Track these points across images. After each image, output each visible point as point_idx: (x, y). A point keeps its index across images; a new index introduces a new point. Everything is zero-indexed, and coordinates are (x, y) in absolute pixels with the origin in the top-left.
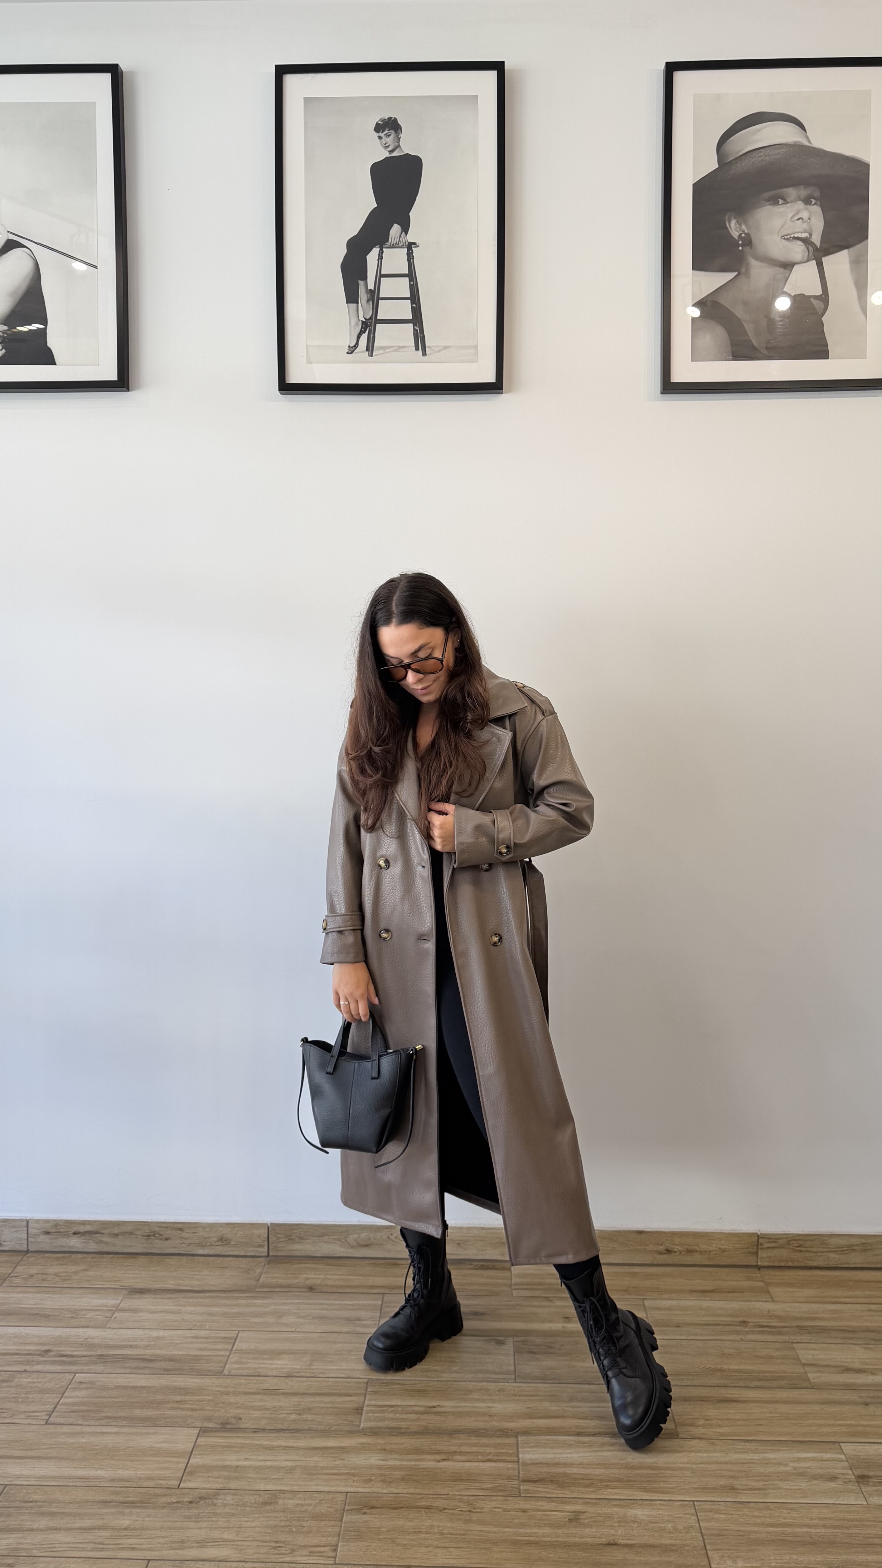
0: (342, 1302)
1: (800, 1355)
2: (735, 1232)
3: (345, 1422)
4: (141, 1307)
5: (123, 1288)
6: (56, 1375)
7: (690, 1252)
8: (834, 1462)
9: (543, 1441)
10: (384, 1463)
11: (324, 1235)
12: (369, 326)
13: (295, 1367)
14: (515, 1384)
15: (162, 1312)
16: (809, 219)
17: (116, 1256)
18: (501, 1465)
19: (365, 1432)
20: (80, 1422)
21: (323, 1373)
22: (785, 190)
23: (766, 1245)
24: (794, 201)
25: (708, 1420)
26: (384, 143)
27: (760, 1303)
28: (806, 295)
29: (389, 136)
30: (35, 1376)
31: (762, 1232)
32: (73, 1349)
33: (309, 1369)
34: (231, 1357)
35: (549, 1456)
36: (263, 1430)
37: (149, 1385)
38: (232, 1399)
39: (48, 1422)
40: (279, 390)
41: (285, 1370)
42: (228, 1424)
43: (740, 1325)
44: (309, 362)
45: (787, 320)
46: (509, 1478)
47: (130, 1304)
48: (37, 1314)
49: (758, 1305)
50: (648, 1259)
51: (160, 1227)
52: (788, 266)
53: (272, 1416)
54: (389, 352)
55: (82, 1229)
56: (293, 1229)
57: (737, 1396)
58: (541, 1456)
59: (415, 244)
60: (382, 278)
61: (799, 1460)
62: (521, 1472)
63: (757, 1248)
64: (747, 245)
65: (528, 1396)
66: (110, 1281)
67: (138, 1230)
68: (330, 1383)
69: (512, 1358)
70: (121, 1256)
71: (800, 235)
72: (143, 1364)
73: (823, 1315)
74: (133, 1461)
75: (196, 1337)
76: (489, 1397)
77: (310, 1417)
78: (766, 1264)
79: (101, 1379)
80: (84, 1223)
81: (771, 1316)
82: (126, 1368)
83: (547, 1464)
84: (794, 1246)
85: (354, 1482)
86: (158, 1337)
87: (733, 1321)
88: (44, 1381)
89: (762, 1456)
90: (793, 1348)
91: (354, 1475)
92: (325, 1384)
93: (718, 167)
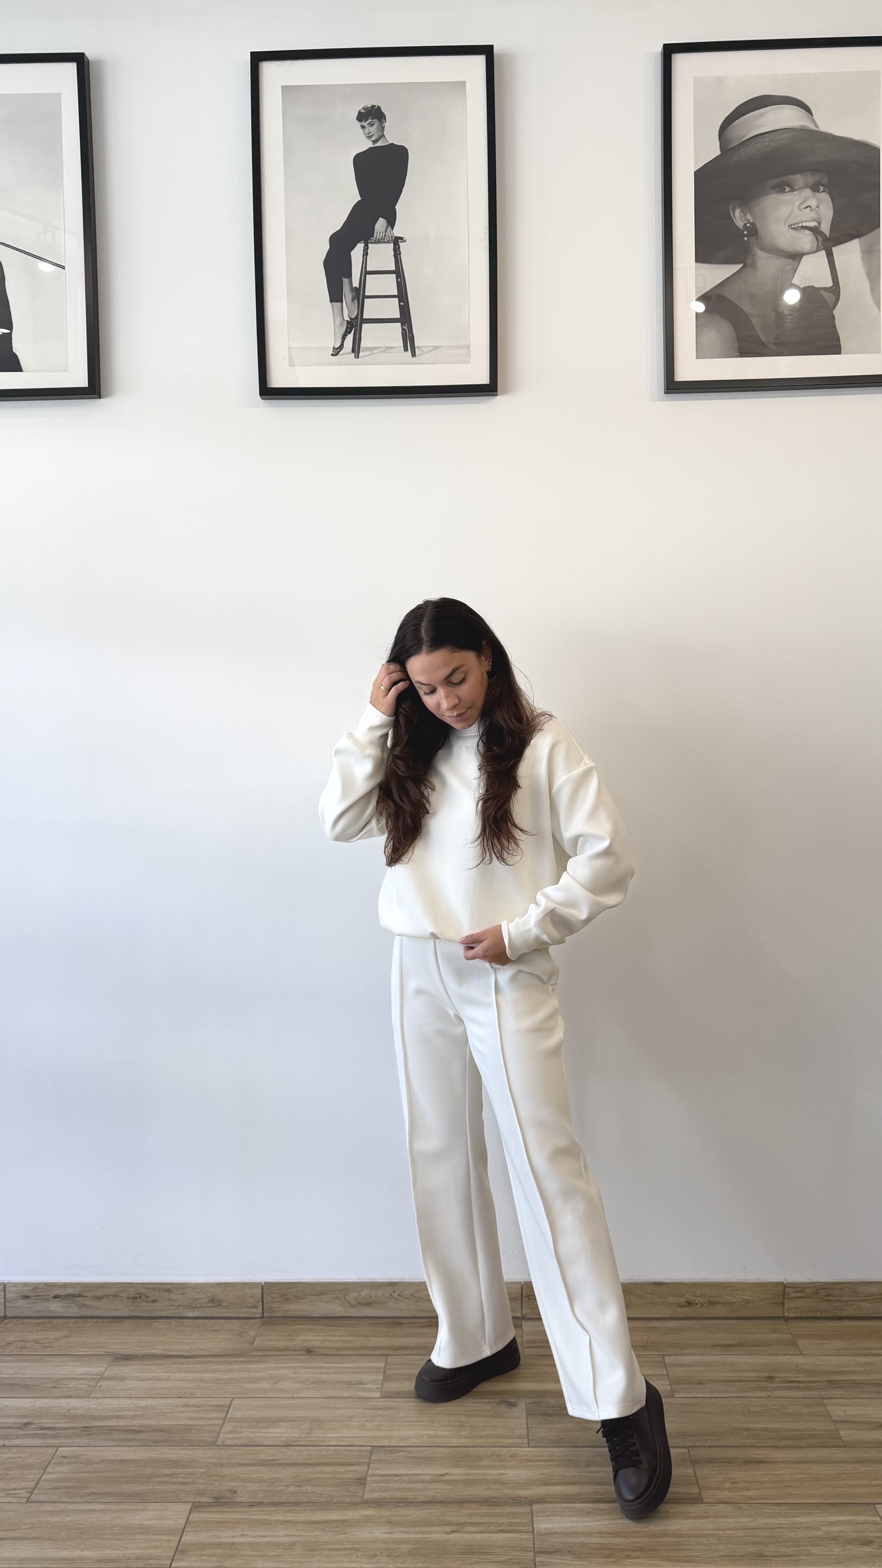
0: (342, 1365)
1: (830, 1411)
2: (759, 1281)
3: (348, 1494)
4: (128, 1375)
5: (107, 1355)
6: (36, 1449)
7: (711, 1303)
8: (869, 1525)
9: (559, 1510)
10: (389, 1536)
11: (321, 1294)
12: (354, 326)
13: (292, 1435)
14: (528, 1449)
15: (150, 1379)
16: (818, 207)
17: (101, 1320)
18: (515, 1535)
19: (367, 1503)
20: (64, 1499)
21: (322, 1441)
22: (792, 177)
23: (793, 1295)
24: (801, 189)
25: (734, 1483)
26: (368, 132)
27: (788, 1357)
28: (816, 286)
29: (373, 125)
30: (15, 1451)
31: (788, 1281)
32: (56, 1421)
33: (308, 1438)
34: (225, 1425)
35: (565, 1525)
36: (260, 1504)
37: (137, 1458)
38: (226, 1471)
39: (30, 1500)
40: (260, 395)
41: (283, 1439)
42: (223, 1498)
43: (767, 1381)
44: (292, 365)
45: (796, 314)
46: (524, 1550)
47: (116, 1372)
48: (16, 1384)
49: (785, 1359)
50: (668, 1313)
51: (146, 1288)
52: (796, 257)
53: (270, 1488)
54: (377, 353)
55: (63, 1292)
56: (288, 1288)
57: (764, 1456)
58: (556, 1525)
59: (401, 238)
60: (367, 275)
61: (832, 1524)
62: (536, 1543)
63: (784, 1298)
64: (753, 235)
65: (542, 1461)
66: (94, 1347)
67: (122, 1292)
68: (331, 1452)
69: (525, 1421)
70: (105, 1320)
71: (808, 224)
72: (131, 1436)
73: (855, 1369)
74: (120, 1540)
75: (187, 1406)
76: (501, 1463)
77: (309, 1489)
78: (793, 1315)
79: (86, 1453)
80: (65, 1285)
81: (799, 1371)
82: (112, 1440)
83: (564, 1533)
84: (822, 1295)
85: (358, 1557)
86: (146, 1407)
87: (759, 1377)
88: (25, 1455)
89: (792, 1520)
90: (824, 1405)
91: (357, 1550)
92: (325, 1453)
93: (720, 153)
